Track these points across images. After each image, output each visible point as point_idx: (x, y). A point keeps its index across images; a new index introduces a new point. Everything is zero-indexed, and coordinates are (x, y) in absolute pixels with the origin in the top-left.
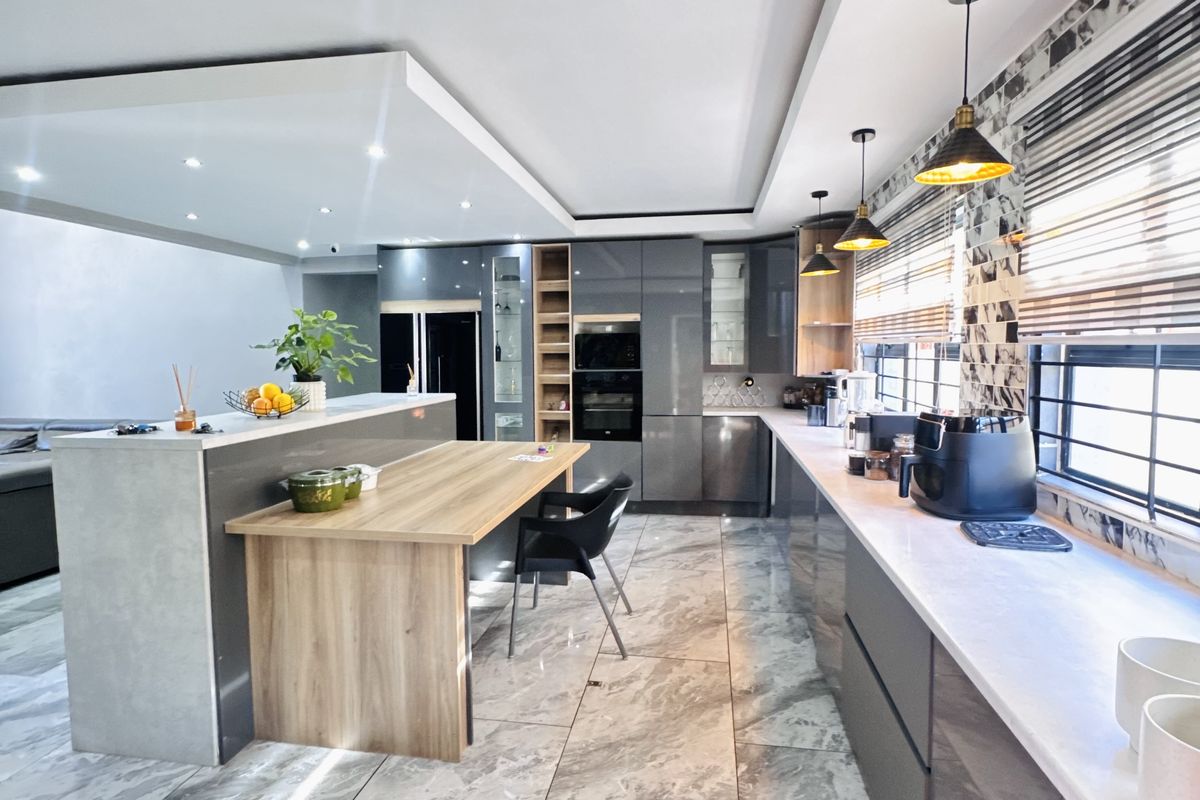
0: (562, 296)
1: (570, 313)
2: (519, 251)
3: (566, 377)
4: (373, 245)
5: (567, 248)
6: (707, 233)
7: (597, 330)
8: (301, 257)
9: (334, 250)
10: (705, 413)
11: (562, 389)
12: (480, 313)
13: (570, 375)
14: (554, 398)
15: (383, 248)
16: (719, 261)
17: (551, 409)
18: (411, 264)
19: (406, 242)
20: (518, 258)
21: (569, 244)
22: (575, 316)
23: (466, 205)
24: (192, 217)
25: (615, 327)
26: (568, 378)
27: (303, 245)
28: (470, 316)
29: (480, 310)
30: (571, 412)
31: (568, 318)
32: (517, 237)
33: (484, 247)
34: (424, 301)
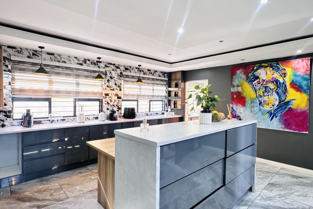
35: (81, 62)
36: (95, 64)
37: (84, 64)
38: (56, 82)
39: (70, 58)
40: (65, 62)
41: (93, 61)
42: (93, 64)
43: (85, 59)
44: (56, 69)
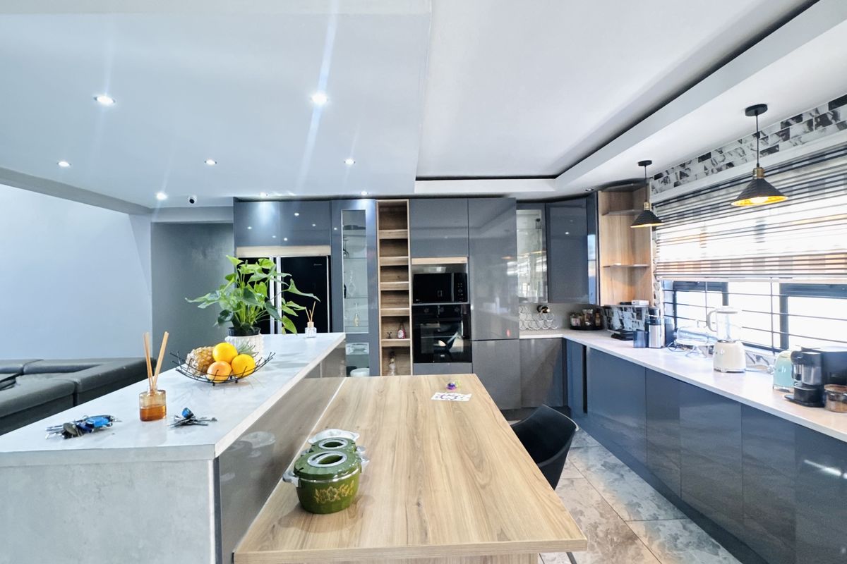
0: (402, 243)
1: (409, 257)
2: (365, 205)
3: (407, 310)
4: (230, 198)
5: (406, 202)
6: (519, 193)
7: (429, 271)
8: (158, 206)
9: (192, 201)
10: (521, 337)
11: (402, 320)
12: (329, 257)
13: (410, 309)
14: (391, 328)
15: (238, 201)
16: (521, 215)
17: (390, 338)
18: (265, 213)
19: (263, 196)
20: (364, 211)
21: (408, 200)
22: (413, 259)
23: (350, 162)
24: (64, 164)
25: (445, 268)
26: (408, 311)
27: (161, 196)
28: (321, 260)
29: (330, 254)
30: (411, 339)
31: (407, 261)
32: (364, 193)
33: (333, 201)
34: (279, 247)
35: (772, 141)
36: (823, 121)
37: (782, 145)
38: (717, 234)
39: (743, 145)
40: (731, 165)
41: (814, 113)
42: (818, 125)
43: (784, 120)
44: (715, 194)
